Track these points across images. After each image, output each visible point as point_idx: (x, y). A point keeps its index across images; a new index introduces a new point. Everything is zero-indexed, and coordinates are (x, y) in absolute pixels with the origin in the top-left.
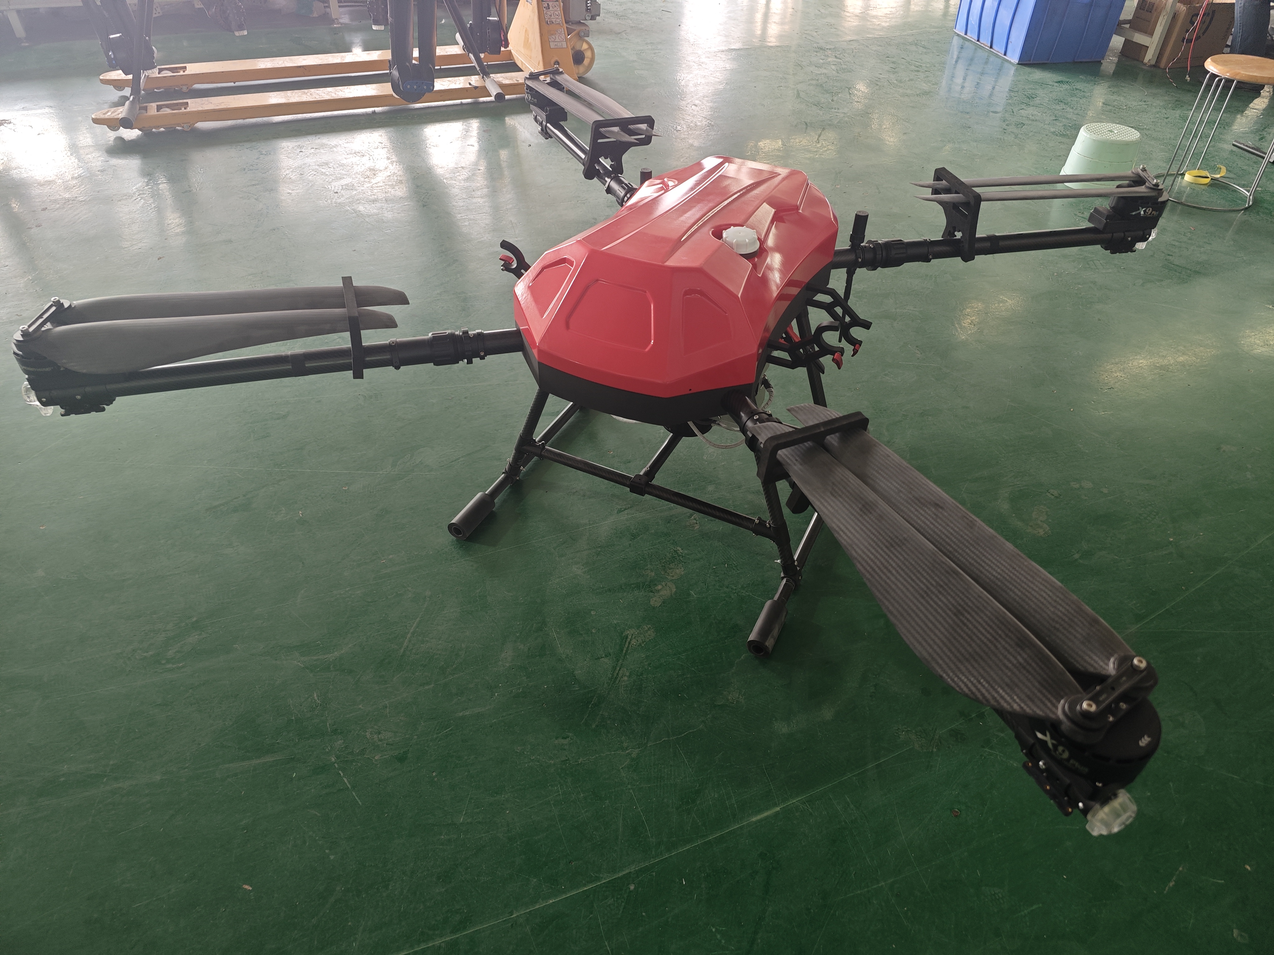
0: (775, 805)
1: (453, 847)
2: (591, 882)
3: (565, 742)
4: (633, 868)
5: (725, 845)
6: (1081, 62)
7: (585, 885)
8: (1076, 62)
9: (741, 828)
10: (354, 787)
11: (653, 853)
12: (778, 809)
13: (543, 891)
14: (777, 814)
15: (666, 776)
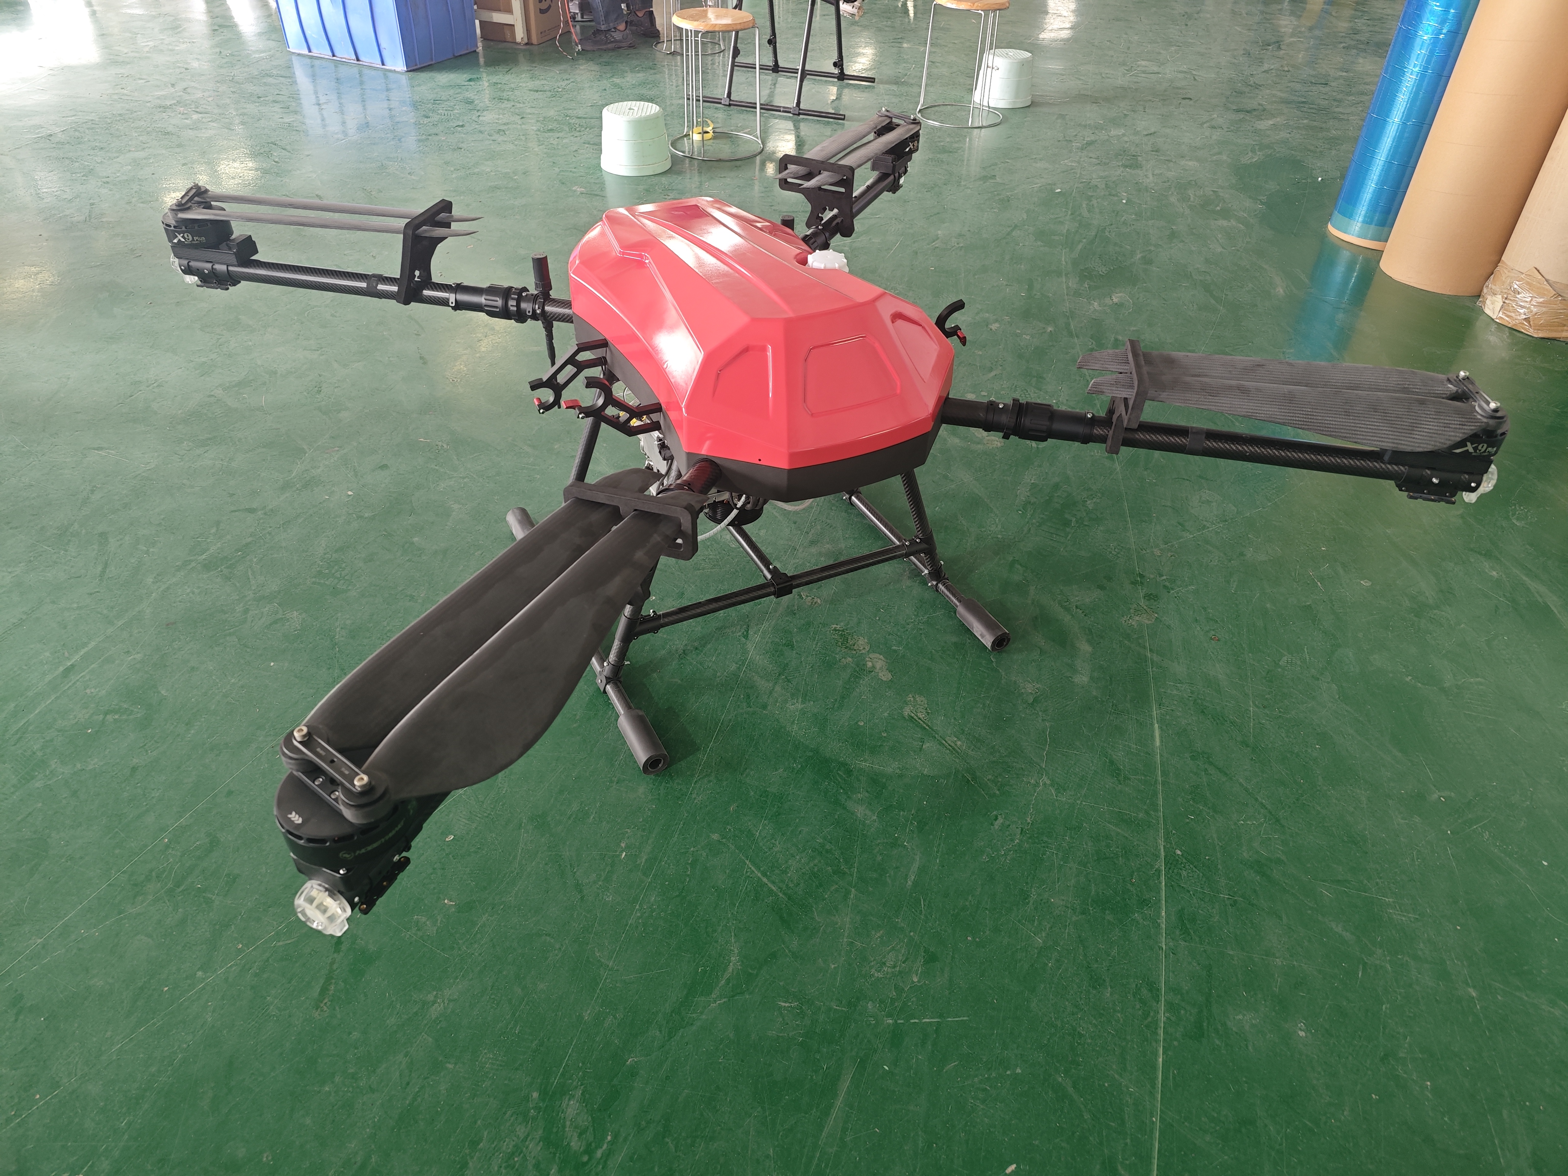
0: (1152, 725)
1: (1066, 961)
2: (1159, 877)
3: (1000, 820)
4: (1161, 843)
5: (1171, 774)
6: (461, 55)
7: (1160, 883)
8: (457, 57)
9: (1161, 756)
10: (941, 1016)
11: (1154, 822)
12: (1156, 726)
13: (1150, 915)
14: (1161, 728)
15: (1083, 773)
